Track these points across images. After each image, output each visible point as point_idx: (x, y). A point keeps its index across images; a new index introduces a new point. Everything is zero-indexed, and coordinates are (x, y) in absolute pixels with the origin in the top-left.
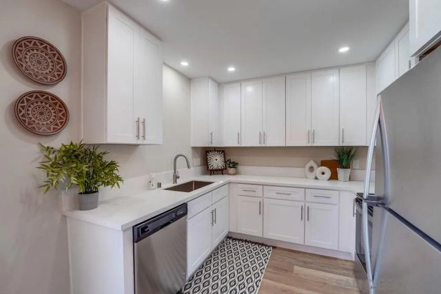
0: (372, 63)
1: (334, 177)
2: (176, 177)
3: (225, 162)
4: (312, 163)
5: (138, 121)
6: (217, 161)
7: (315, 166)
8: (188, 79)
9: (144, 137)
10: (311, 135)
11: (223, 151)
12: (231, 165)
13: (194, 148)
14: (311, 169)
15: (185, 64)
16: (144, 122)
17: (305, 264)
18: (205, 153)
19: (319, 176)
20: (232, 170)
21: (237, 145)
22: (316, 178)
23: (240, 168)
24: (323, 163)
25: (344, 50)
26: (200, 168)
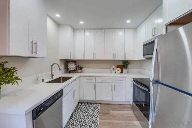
0: (135, 29)
1: (122, 72)
2: (52, 75)
3: (76, 67)
4: (114, 67)
5: (32, 43)
6: (72, 67)
7: (115, 68)
8: (58, 24)
9: (36, 52)
10: (114, 55)
11: (75, 62)
12: (79, 68)
13: (61, 60)
14: (114, 69)
15: (58, 16)
16: (36, 44)
17: (114, 109)
18: (66, 62)
19: (117, 72)
20: (80, 71)
21: (83, 59)
22: (115, 73)
23: (83, 69)
24: (118, 67)
25: (128, 21)
26: (64, 70)
